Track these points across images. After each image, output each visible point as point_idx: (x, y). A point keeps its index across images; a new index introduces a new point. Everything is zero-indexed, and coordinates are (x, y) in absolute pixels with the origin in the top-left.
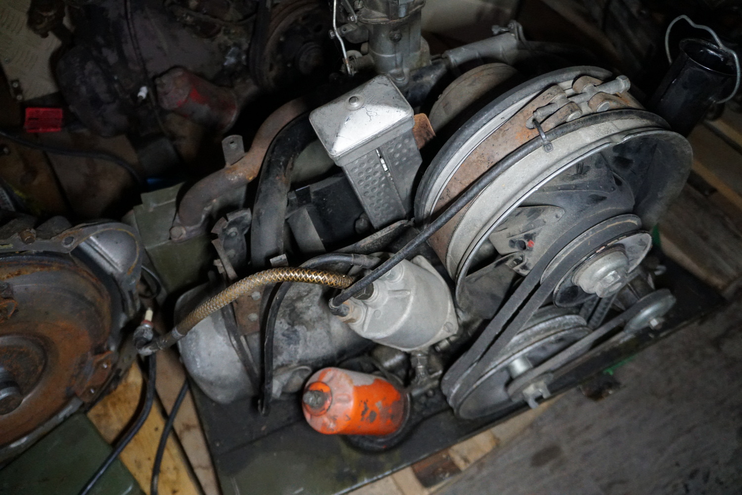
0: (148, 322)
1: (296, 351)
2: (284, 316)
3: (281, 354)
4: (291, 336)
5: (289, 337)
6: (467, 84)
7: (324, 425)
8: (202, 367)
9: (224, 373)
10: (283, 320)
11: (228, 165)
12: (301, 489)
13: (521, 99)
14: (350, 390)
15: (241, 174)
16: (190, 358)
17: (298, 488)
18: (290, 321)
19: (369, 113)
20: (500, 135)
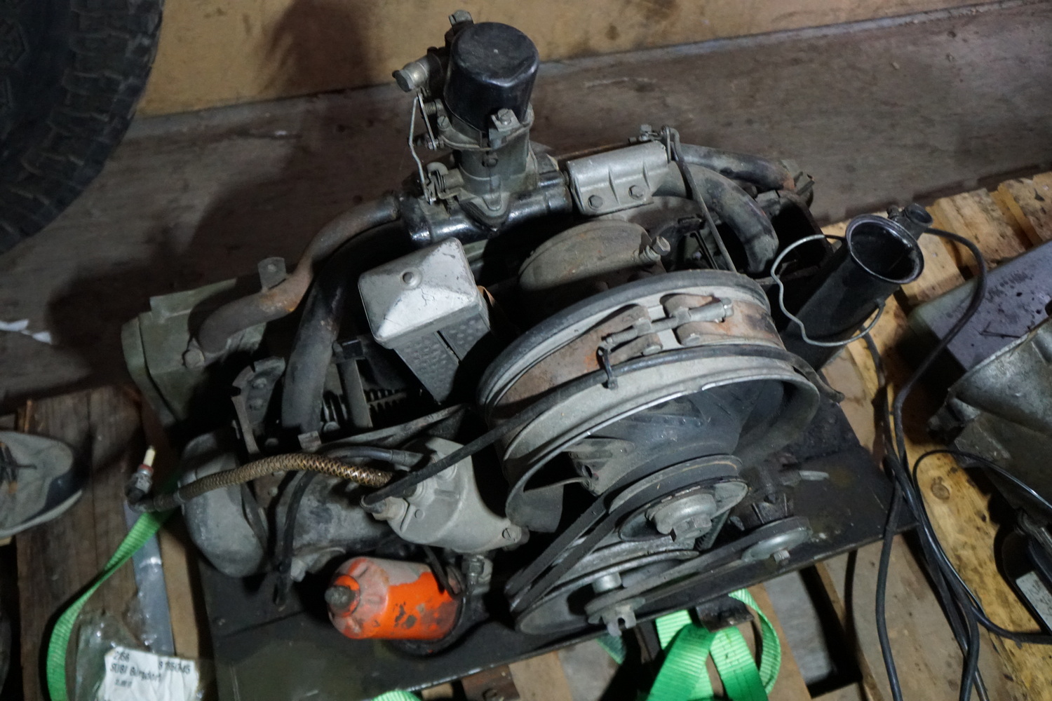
0: (147, 467)
1: (327, 530)
2: (313, 493)
3: (307, 532)
4: (322, 514)
5: (318, 515)
6: (565, 248)
7: (348, 628)
8: (207, 539)
9: (235, 547)
10: (312, 497)
11: (264, 290)
12: (316, 692)
13: (601, 311)
14: (384, 590)
15: (280, 305)
16: (194, 527)
17: (310, 690)
18: (320, 499)
19: (425, 296)
20: (568, 354)
